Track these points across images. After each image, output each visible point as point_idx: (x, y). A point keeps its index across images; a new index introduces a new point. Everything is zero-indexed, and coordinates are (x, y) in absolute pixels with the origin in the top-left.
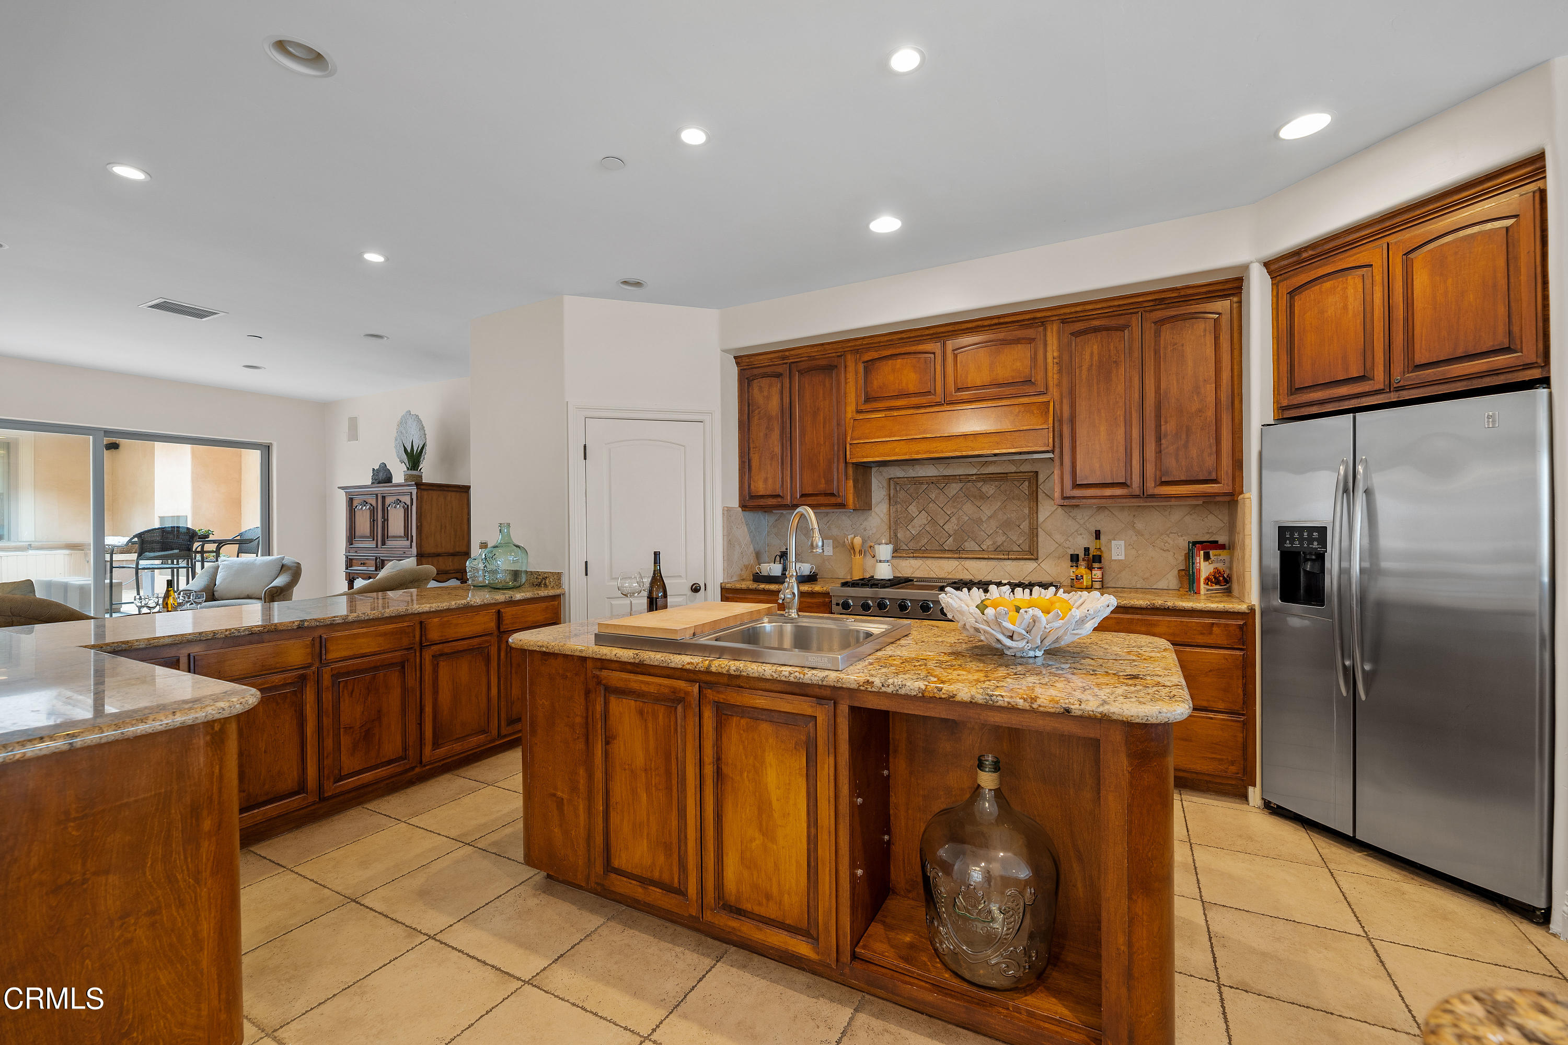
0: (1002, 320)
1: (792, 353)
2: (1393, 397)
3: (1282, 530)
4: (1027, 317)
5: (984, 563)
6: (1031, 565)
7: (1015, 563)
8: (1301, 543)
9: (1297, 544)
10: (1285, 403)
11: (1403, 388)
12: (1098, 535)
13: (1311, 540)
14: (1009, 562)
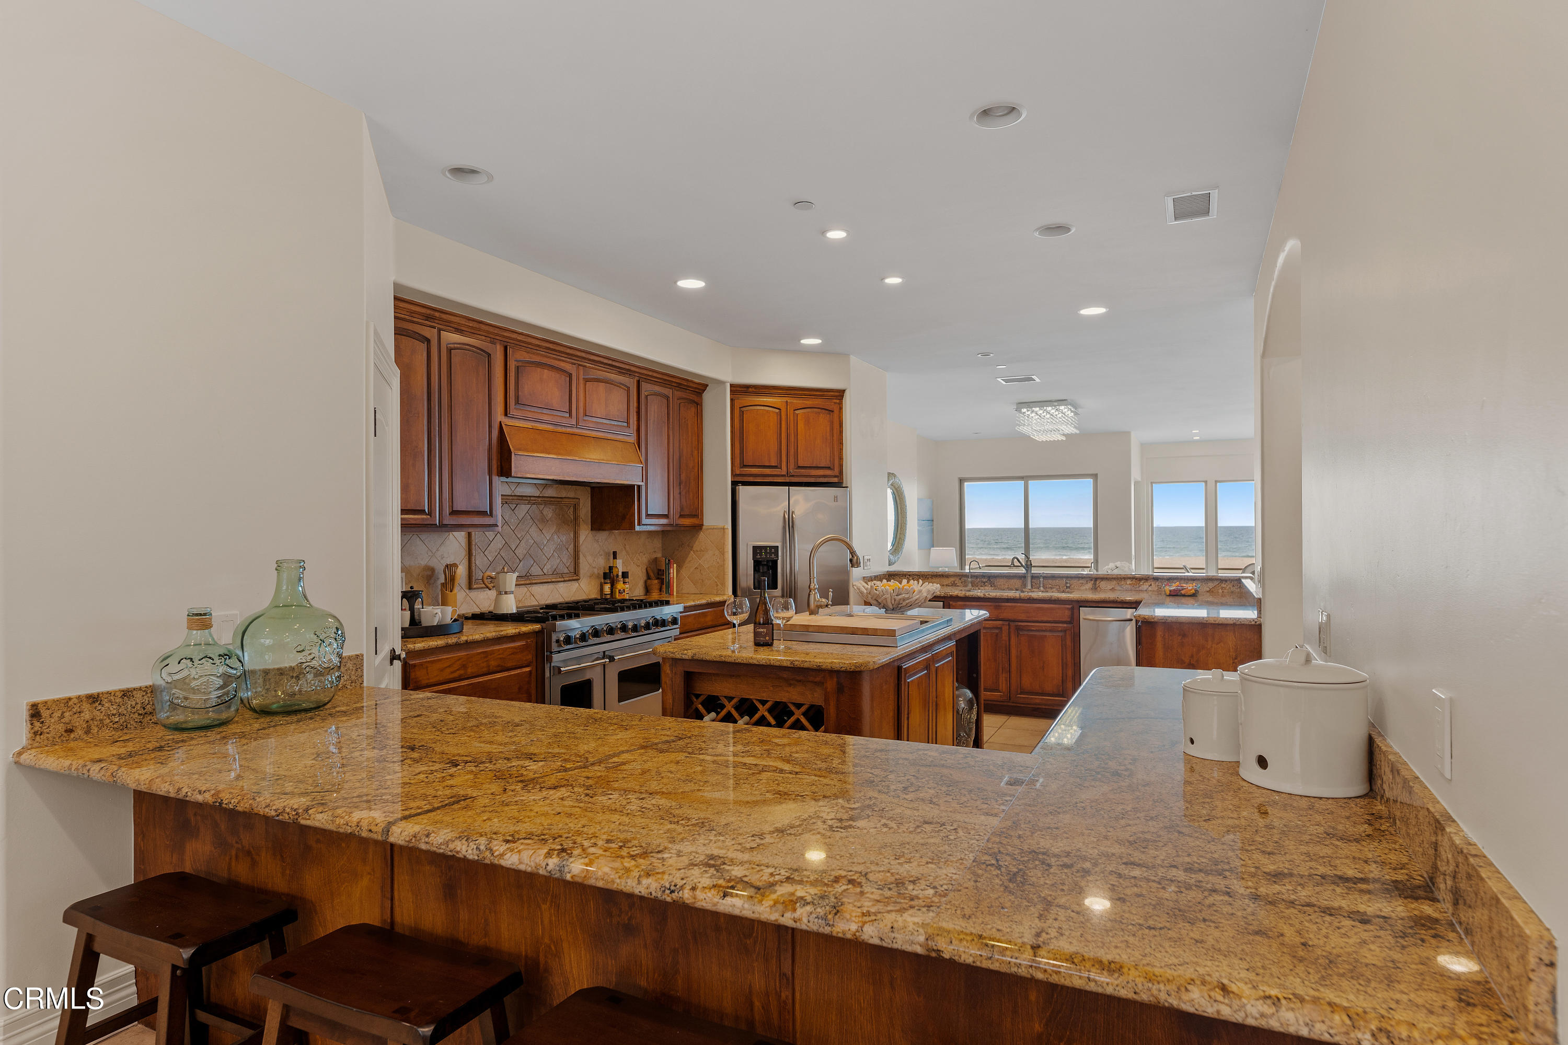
0: (614, 363)
1: (444, 316)
2: (787, 480)
3: (756, 549)
4: (627, 367)
5: (545, 586)
6: (575, 585)
7: (566, 584)
8: (766, 555)
9: (764, 556)
10: (738, 472)
11: (793, 476)
12: (615, 555)
13: (771, 553)
14: (561, 584)
